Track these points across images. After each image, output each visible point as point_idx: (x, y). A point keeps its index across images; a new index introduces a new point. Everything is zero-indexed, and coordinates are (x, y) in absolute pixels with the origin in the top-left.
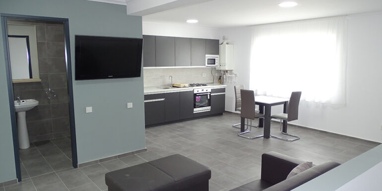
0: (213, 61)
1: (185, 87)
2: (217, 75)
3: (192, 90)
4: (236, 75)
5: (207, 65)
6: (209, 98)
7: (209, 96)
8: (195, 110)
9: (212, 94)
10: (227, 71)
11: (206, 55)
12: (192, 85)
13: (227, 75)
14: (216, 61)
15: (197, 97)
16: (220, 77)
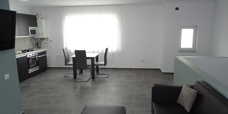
0: (33, 32)
1: (19, 54)
2: (35, 42)
3: (26, 55)
4: (51, 41)
5: (30, 35)
6: (37, 60)
7: (37, 58)
8: (29, 70)
9: (38, 57)
10: (44, 39)
11: (30, 28)
12: (23, 52)
13: (44, 42)
14: (36, 32)
15: (30, 60)
16: (38, 43)
